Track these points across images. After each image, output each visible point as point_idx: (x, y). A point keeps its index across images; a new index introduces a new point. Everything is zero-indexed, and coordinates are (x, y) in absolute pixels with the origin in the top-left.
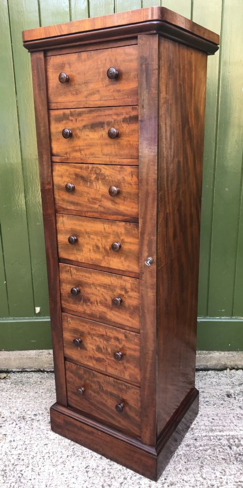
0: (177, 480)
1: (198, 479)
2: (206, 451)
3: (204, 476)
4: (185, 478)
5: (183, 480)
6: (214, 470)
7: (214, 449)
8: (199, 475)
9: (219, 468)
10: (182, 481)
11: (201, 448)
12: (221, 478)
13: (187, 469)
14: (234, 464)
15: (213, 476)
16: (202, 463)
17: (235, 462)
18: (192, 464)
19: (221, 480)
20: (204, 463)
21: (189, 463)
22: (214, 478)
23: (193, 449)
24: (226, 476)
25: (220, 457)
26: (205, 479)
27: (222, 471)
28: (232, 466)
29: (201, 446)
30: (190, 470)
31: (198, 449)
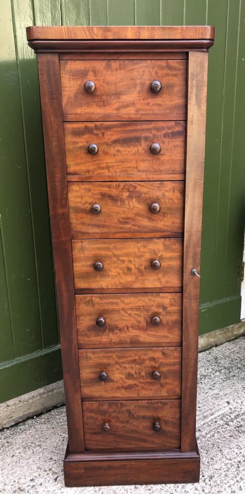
0: (212, 472)
1: (227, 462)
2: (213, 436)
3: (229, 458)
4: (216, 466)
5: (216, 469)
6: (231, 449)
7: (218, 432)
8: (224, 459)
9: (233, 445)
10: (216, 471)
11: (209, 436)
12: (241, 453)
13: (212, 459)
14: (240, 436)
15: (235, 454)
16: (219, 448)
17: (240, 435)
18: (213, 452)
19: (241, 454)
20: (220, 447)
21: (209, 453)
22: (236, 456)
23: (203, 439)
24: (243, 449)
25: (227, 436)
26: (230, 459)
27: (237, 447)
28: (241, 439)
29: (206, 434)
30: (214, 458)
31: (207, 438)
